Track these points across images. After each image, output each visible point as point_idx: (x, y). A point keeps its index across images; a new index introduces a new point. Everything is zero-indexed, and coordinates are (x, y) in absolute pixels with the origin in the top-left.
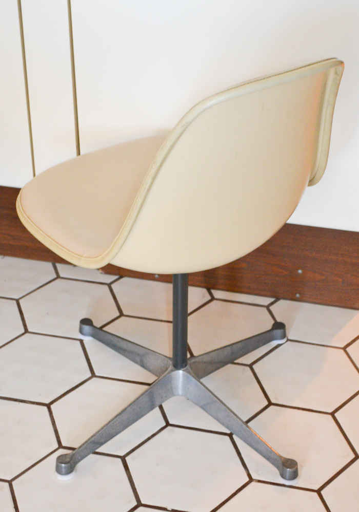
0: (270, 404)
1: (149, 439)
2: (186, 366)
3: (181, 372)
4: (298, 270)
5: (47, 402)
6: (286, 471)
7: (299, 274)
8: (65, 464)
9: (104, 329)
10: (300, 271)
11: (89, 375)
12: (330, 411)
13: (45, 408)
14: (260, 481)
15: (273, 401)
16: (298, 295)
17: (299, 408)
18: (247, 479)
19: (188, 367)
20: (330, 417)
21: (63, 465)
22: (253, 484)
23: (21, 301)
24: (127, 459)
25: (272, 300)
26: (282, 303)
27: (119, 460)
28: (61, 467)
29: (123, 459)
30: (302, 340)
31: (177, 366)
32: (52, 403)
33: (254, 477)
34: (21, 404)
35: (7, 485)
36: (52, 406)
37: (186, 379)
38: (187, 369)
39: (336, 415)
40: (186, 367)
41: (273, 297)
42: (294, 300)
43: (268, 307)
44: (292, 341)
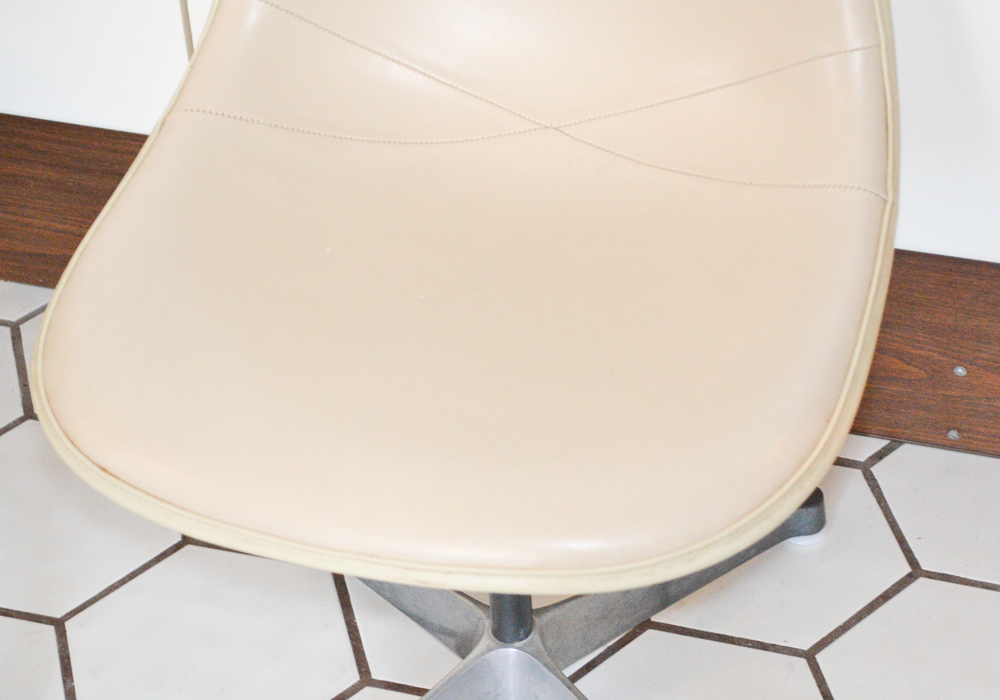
2: (527, 635)
3: (511, 653)
4: (954, 366)
7: (957, 379)
10: (960, 371)
16: (953, 434)
19: (534, 636)
25: (880, 444)
26: (907, 451)
38: (530, 643)
40: (530, 637)
41: (882, 436)
42: (943, 446)
43: (866, 468)
44: (931, 576)
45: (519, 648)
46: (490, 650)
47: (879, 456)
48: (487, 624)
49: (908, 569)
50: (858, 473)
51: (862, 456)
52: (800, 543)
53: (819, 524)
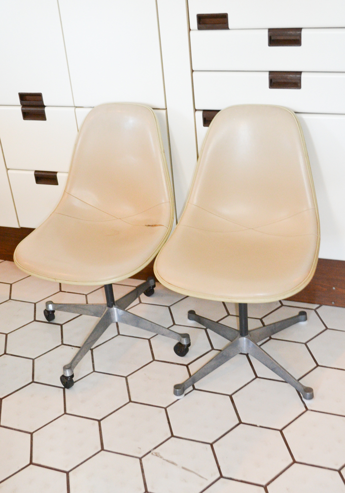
0: (318, 365)
1: (246, 385)
2: (247, 335)
3: (244, 338)
4: (332, 287)
5: (186, 363)
6: (306, 394)
7: (333, 290)
9: (220, 322)
10: (334, 288)
11: (210, 348)
13: (185, 367)
14: (312, 410)
16: (333, 303)
18: (304, 409)
19: (249, 335)
22: (308, 412)
23: (171, 307)
24: (233, 396)
25: (318, 306)
26: (324, 307)
27: (228, 397)
28: (177, 391)
29: (231, 396)
31: (242, 335)
32: (189, 364)
33: (308, 408)
34: (171, 364)
35: (163, 409)
36: (189, 366)
37: (248, 342)
38: (248, 337)
41: (318, 304)
42: (330, 305)
43: (315, 310)
44: (330, 329)
45: (246, 337)
46: (240, 338)
47: (318, 308)
48: (238, 333)
49: (325, 328)
50: (313, 311)
51: (314, 308)
52: (302, 323)
53: (306, 319)
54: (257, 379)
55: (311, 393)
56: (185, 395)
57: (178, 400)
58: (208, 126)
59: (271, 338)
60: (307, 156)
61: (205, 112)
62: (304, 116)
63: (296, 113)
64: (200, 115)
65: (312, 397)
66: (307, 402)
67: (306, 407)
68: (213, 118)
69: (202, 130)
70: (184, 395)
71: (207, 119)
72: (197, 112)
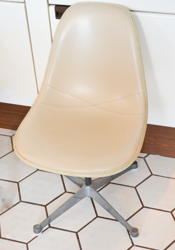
0: (143, 207)
1: (89, 223)
2: (91, 184)
3: (88, 187)
5: (45, 204)
6: (133, 233)
8: (37, 229)
11: (64, 191)
12: (170, 211)
13: (44, 207)
14: (137, 246)
15: (145, 205)
17: (156, 209)
18: (131, 245)
20: (170, 213)
21: (36, 230)
22: (134, 247)
26: (151, 156)
27: (75, 234)
28: (36, 231)
29: (77, 233)
30: (159, 175)
32: (47, 205)
33: (134, 244)
35: (25, 245)
36: (47, 207)
37: (91, 190)
39: (173, 213)
43: (144, 158)
44: (154, 175)
45: (90, 186)
46: (85, 187)
47: (146, 156)
48: (84, 183)
49: (151, 174)
50: (143, 159)
51: (144, 156)
52: (134, 170)
53: (137, 167)
54: (98, 218)
55: (137, 233)
56: (43, 232)
57: (37, 236)
58: (60, 19)
59: (110, 183)
60: (139, 49)
61: (57, 6)
62: (138, 14)
63: (131, 11)
64: (52, 9)
65: (137, 235)
66: (133, 238)
67: (132, 243)
68: (64, 12)
69: (55, 22)
70: (41, 232)
71: (59, 13)
72: (50, 7)
